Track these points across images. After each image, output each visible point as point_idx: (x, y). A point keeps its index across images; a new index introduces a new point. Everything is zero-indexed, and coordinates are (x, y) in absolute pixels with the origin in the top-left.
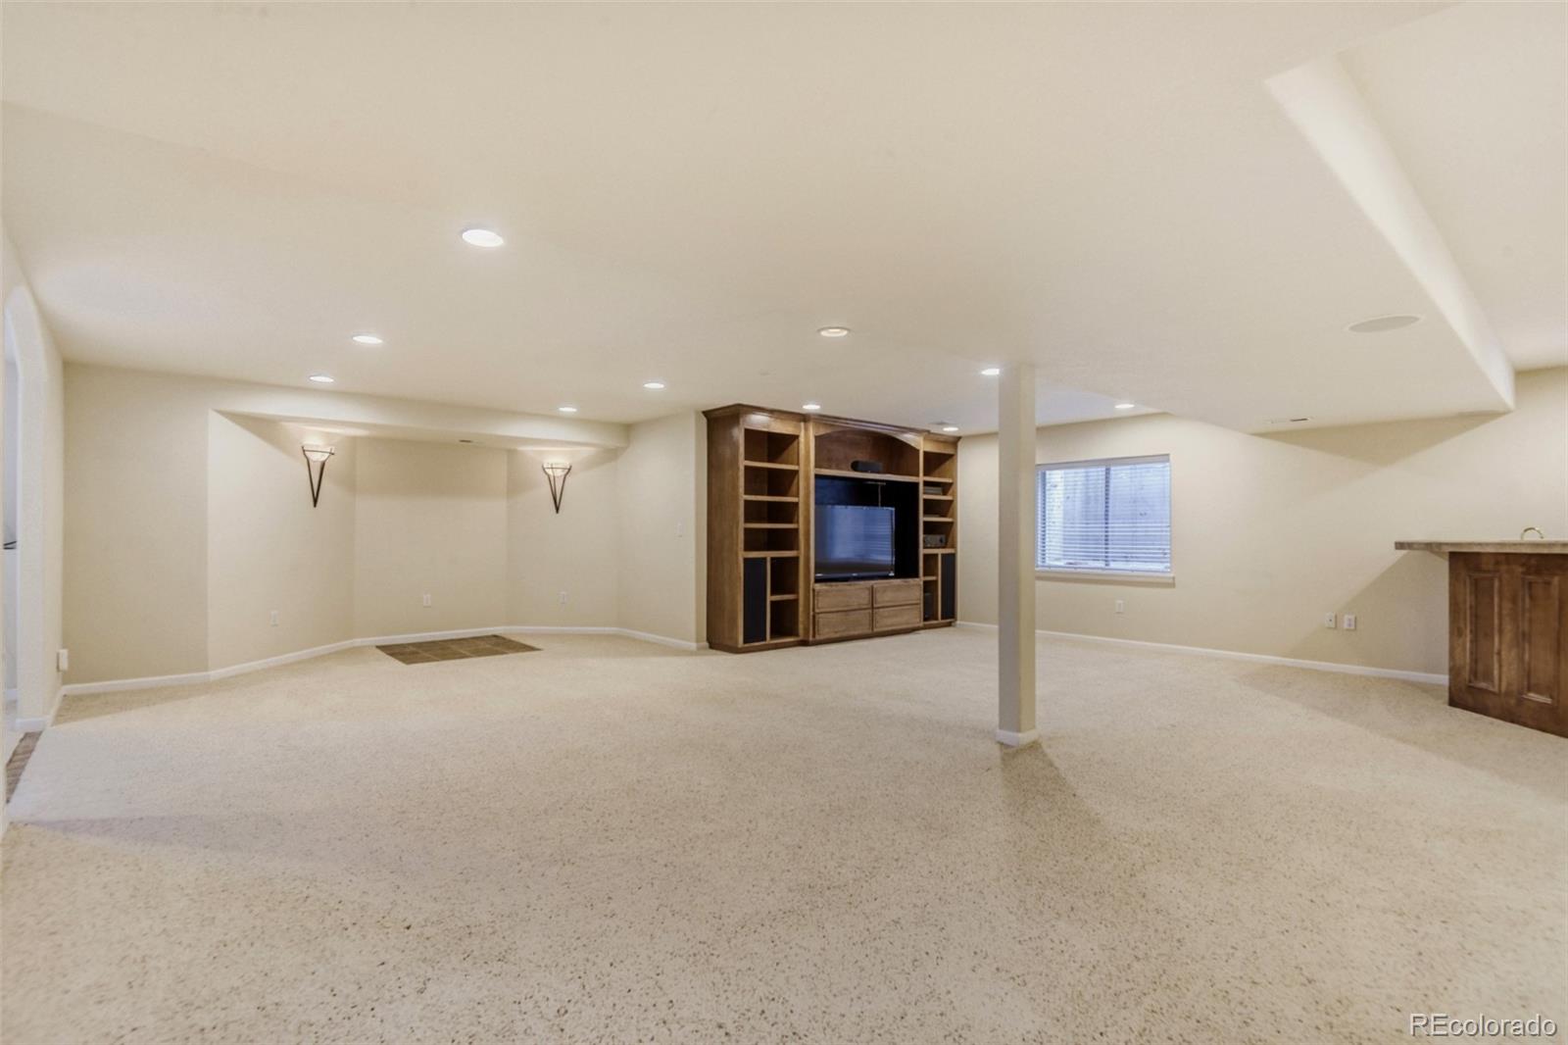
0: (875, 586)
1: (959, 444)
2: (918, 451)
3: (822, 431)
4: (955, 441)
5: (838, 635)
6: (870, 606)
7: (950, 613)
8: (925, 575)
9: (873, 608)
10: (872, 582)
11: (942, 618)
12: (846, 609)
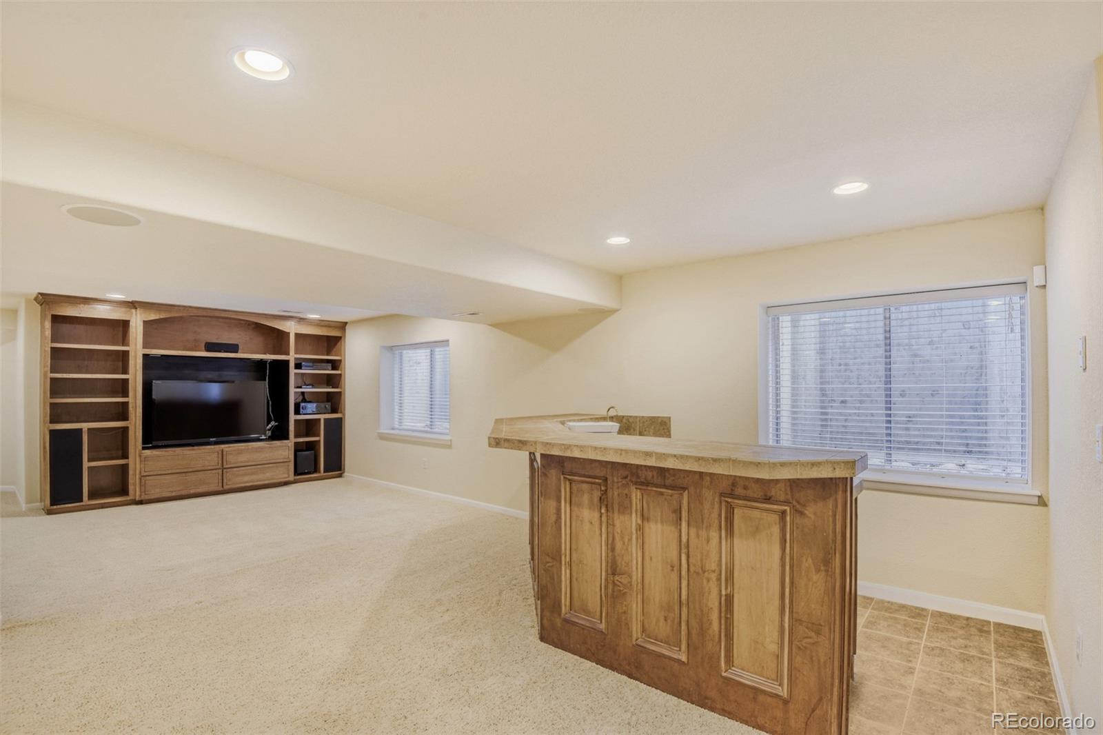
0: (225, 450)
1: (347, 327)
2: (288, 334)
3: (153, 316)
4: (343, 326)
5: (174, 494)
6: (220, 466)
7: (335, 466)
8: (296, 436)
9: (223, 469)
10: (223, 446)
11: (324, 472)
12: (185, 470)
